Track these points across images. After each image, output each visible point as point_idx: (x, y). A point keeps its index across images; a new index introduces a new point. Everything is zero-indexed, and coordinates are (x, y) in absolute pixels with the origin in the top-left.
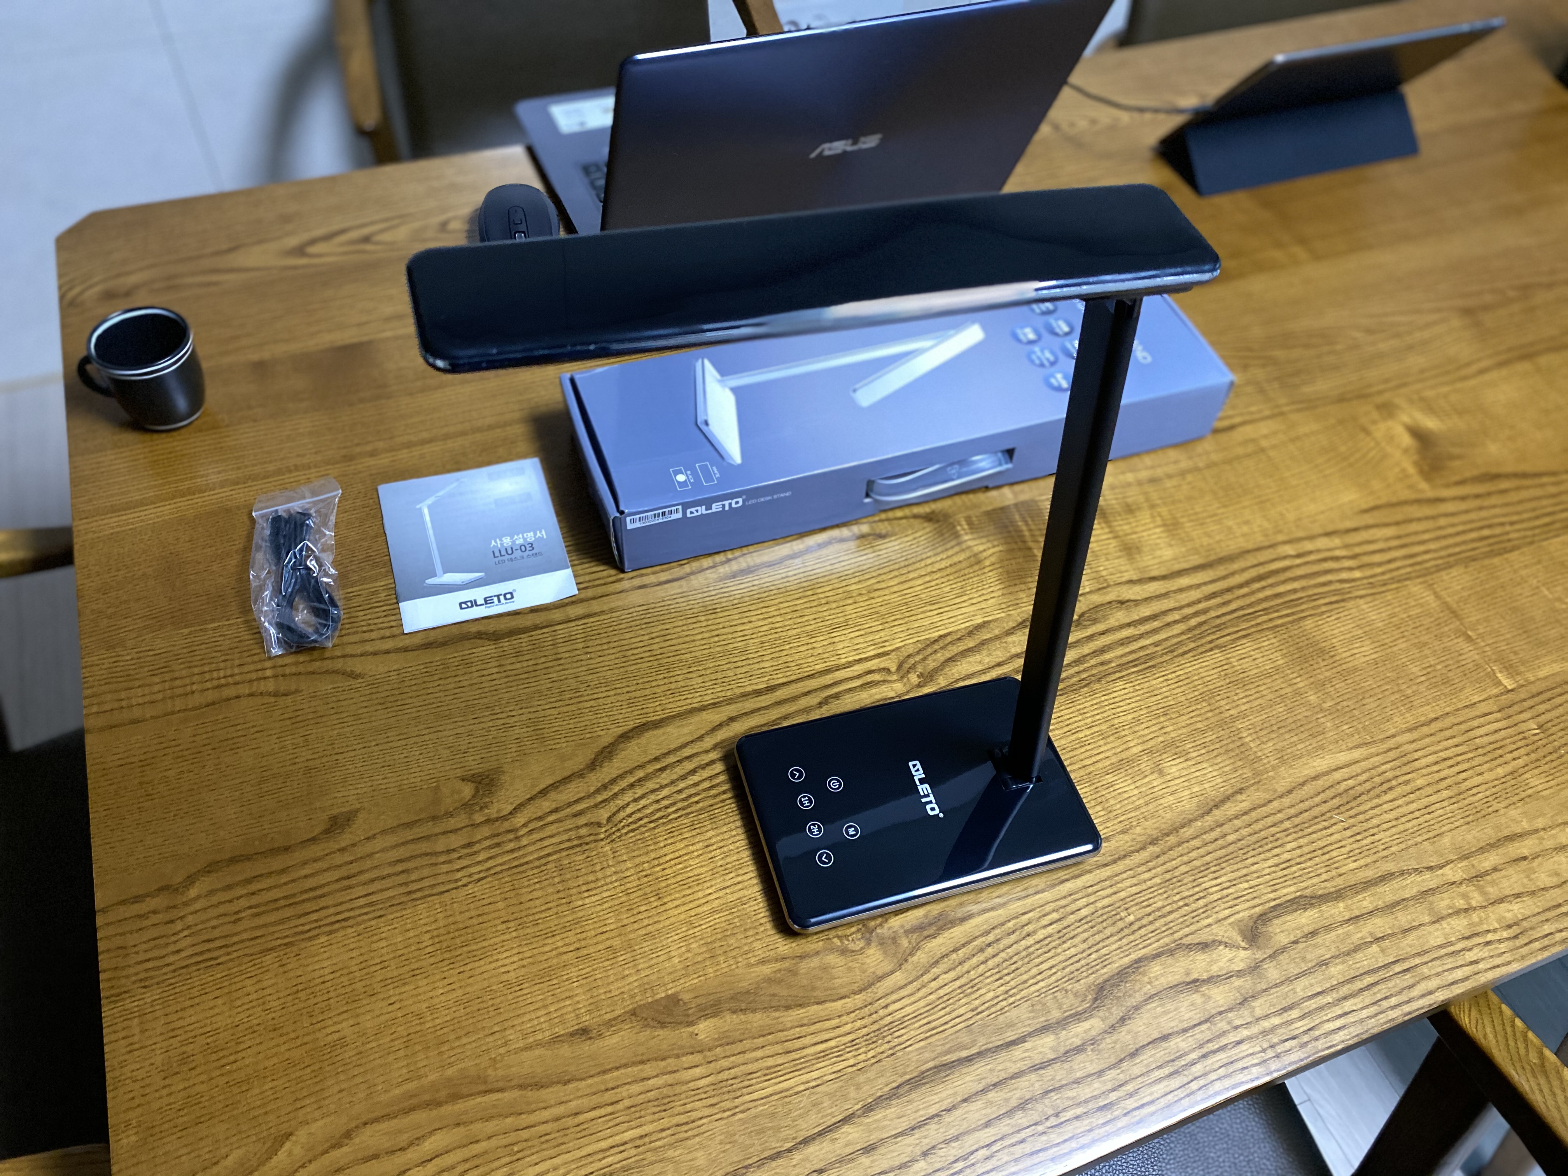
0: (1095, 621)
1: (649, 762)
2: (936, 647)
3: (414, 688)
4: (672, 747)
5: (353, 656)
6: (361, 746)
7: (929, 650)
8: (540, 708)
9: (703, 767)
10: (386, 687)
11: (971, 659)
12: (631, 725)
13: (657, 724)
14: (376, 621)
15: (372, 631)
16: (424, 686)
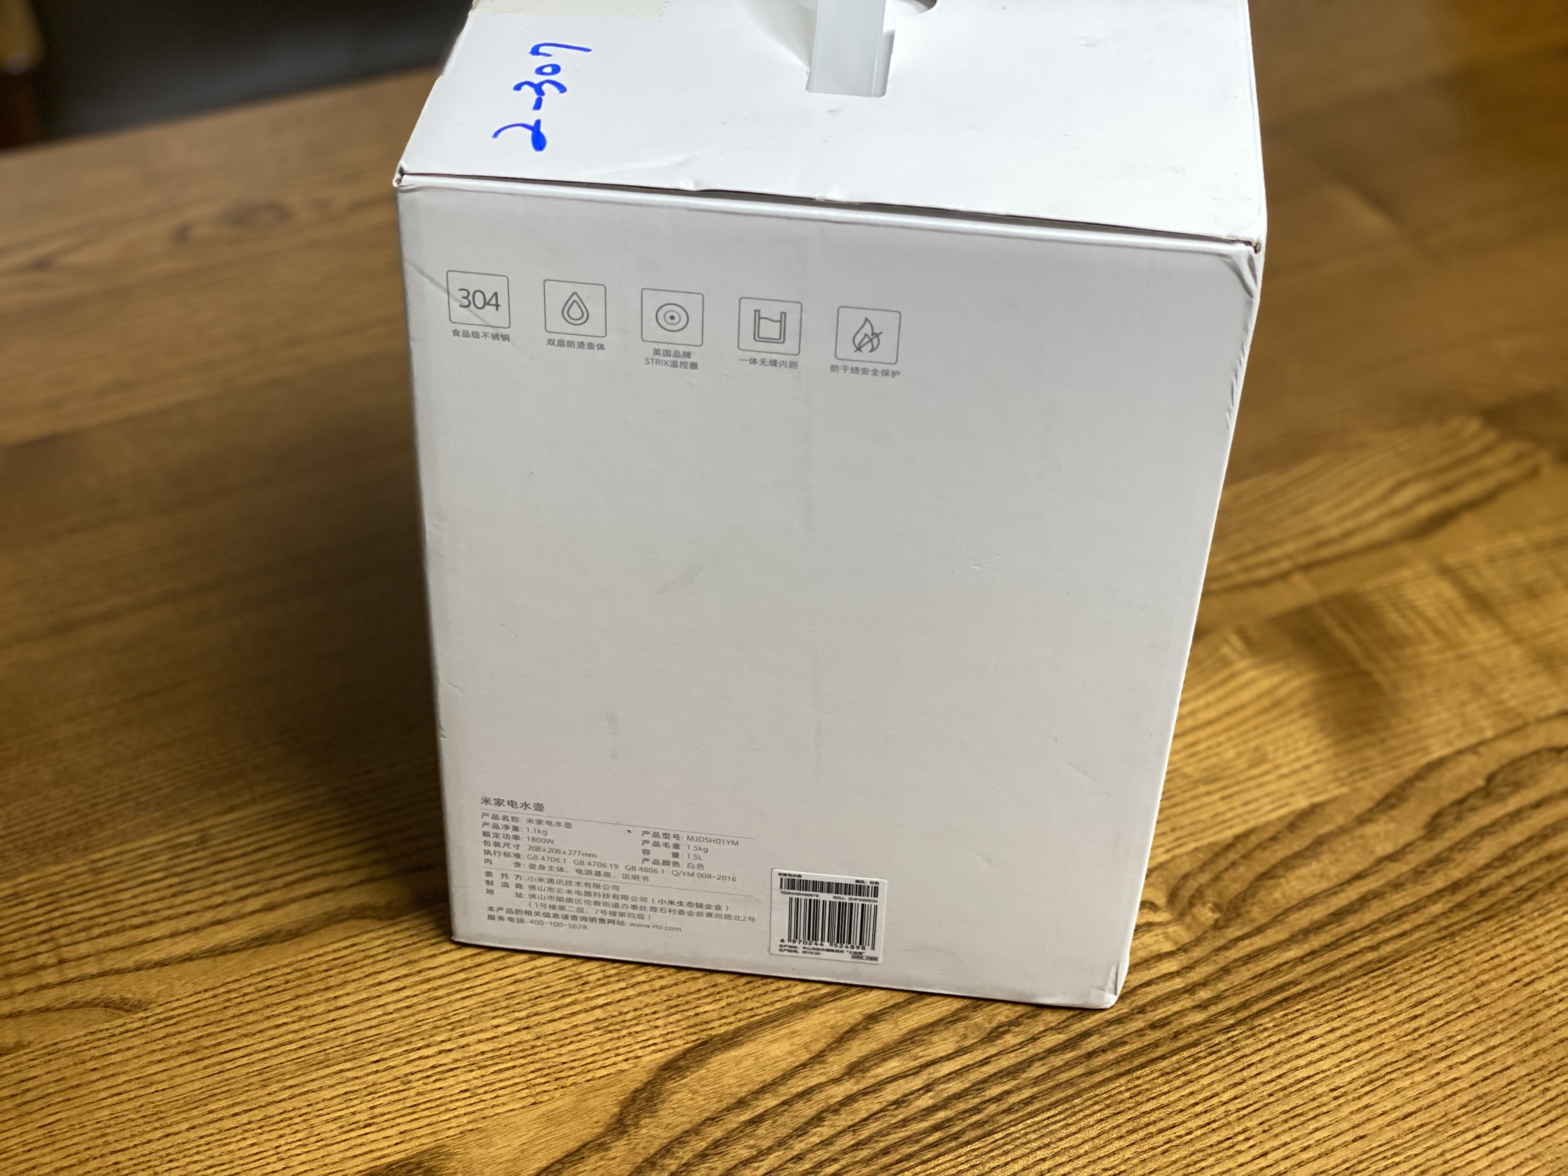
0: (1517, 786)
1: (729, 1109)
2: (1232, 856)
3: (251, 1018)
4: (768, 1078)
5: (120, 972)
6: (159, 1134)
7: (1223, 863)
8: (500, 1030)
9: (835, 1109)
10: (193, 1023)
11: (1304, 871)
12: (680, 1045)
13: (731, 1040)
14: (157, 906)
15: (151, 923)
16: (267, 1012)
